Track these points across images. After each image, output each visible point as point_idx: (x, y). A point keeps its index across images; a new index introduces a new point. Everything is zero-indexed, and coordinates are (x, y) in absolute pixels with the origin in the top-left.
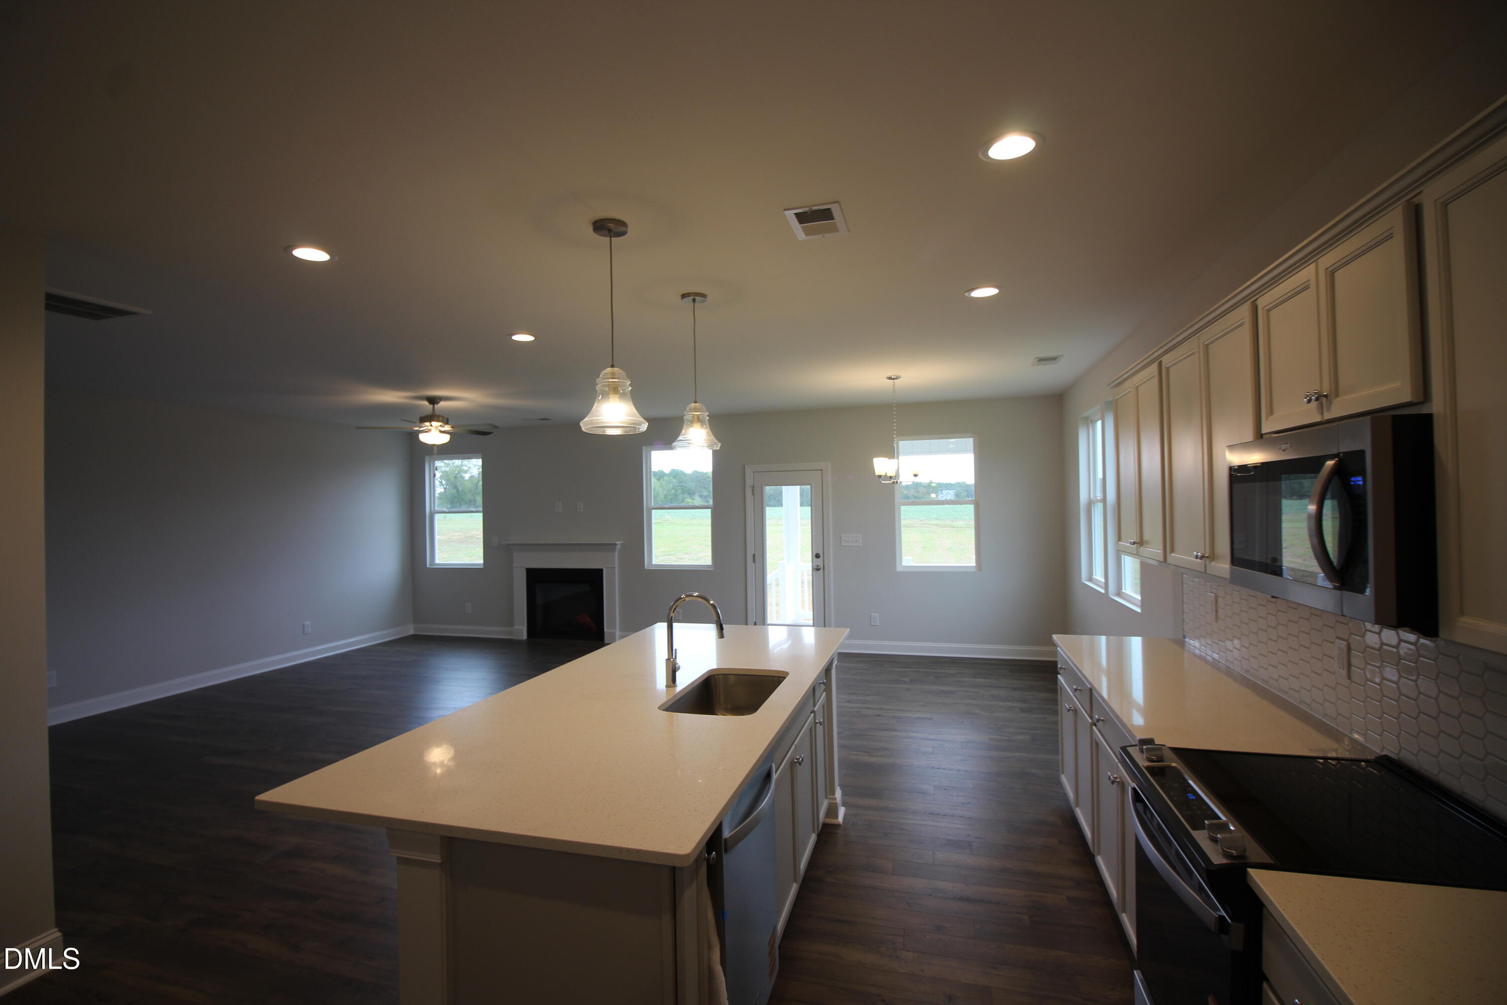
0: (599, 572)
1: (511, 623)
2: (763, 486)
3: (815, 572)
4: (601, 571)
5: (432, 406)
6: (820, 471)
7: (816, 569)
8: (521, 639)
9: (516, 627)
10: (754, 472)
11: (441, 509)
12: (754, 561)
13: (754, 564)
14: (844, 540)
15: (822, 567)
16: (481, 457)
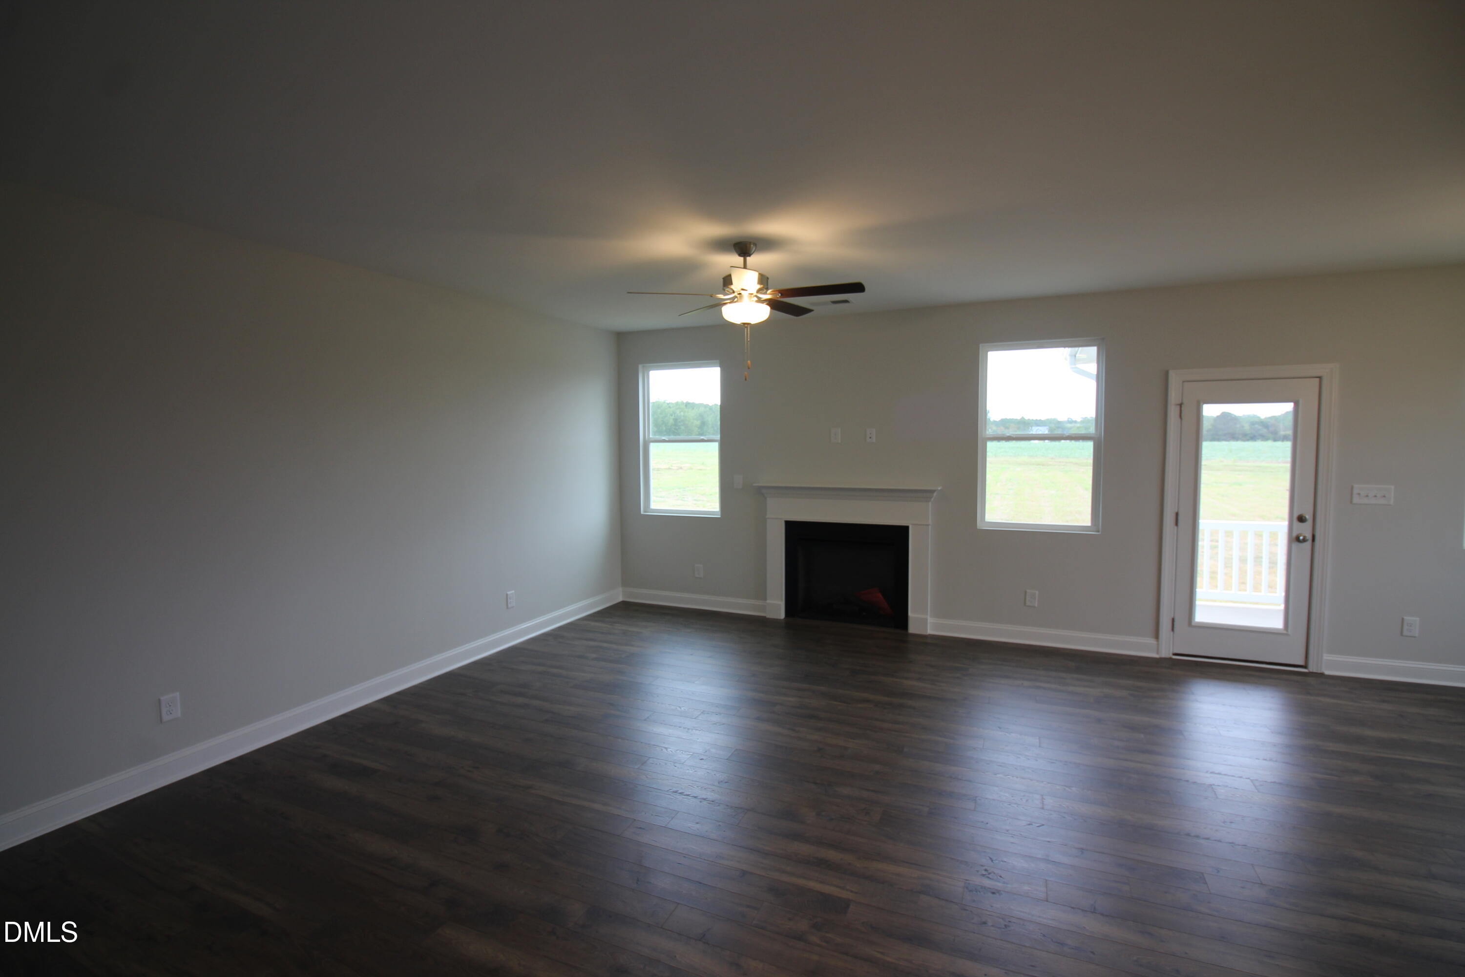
0: (902, 533)
1: (761, 594)
2: (1201, 404)
3: (1295, 545)
4: (905, 529)
5: (742, 259)
6: (1318, 379)
7: (1295, 539)
8: (779, 618)
9: (768, 601)
10: (1183, 382)
11: (657, 437)
12: (1177, 524)
13: (1176, 527)
14: (1359, 494)
15: (1309, 536)
16: (719, 365)
